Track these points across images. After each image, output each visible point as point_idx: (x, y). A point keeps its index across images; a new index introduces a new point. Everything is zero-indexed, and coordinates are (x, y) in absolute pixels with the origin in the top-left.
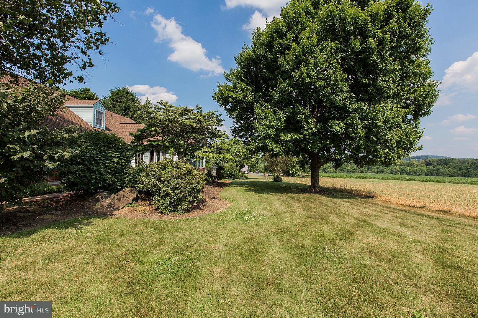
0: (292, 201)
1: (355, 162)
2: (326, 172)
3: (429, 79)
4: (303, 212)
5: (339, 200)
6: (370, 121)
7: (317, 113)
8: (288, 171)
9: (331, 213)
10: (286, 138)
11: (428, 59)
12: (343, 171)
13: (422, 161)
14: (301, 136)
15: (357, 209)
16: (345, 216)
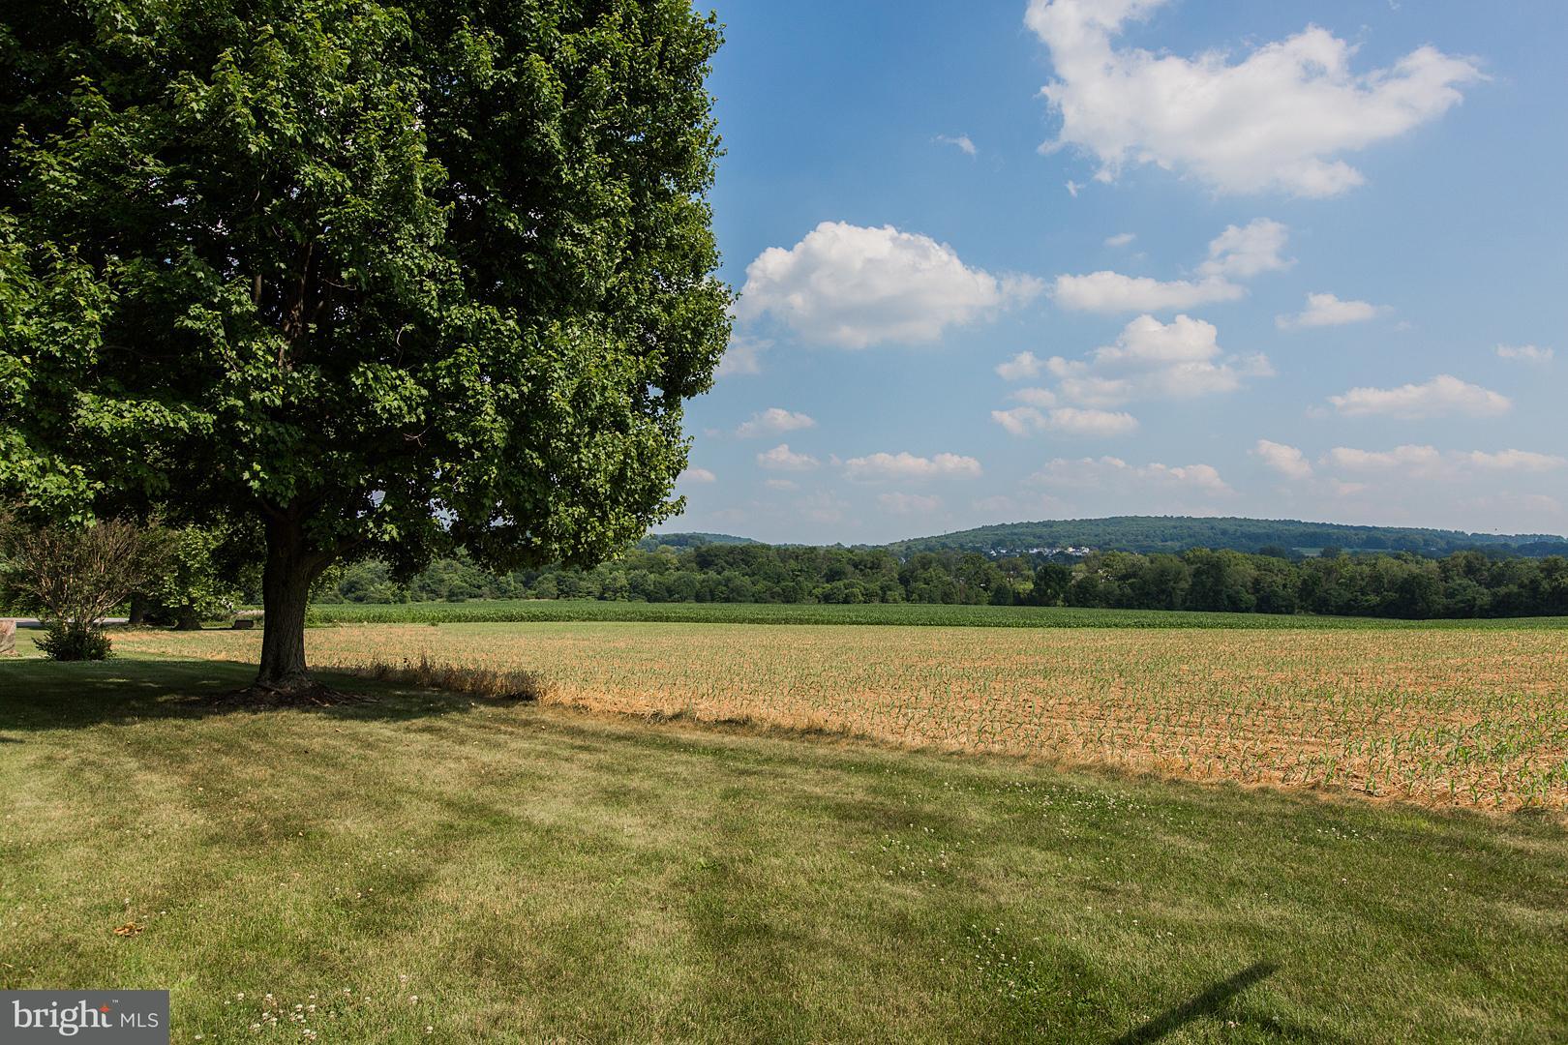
0: (133, 764)
1: (476, 554)
2: (359, 600)
3: (710, 274)
4: (185, 816)
5: (393, 726)
6: (525, 389)
7: (306, 318)
8: (158, 601)
9: (340, 796)
10: (106, 422)
11: (706, 205)
12: (433, 591)
13: (690, 550)
14: (206, 419)
15: (458, 759)
16: (404, 799)
